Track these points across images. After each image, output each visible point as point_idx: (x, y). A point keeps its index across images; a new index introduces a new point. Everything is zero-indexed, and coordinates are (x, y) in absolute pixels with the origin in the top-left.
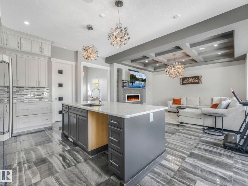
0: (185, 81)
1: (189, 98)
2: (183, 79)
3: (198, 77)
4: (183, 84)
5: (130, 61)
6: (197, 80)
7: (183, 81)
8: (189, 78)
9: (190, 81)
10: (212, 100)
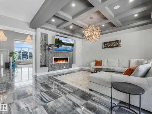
0: (106, 45)
1: (109, 60)
2: (105, 43)
3: (117, 42)
4: (105, 48)
5: (56, 27)
6: (116, 44)
7: (104, 45)
8: (109, 42)
9: (111, 45)
10: (130, 62)
